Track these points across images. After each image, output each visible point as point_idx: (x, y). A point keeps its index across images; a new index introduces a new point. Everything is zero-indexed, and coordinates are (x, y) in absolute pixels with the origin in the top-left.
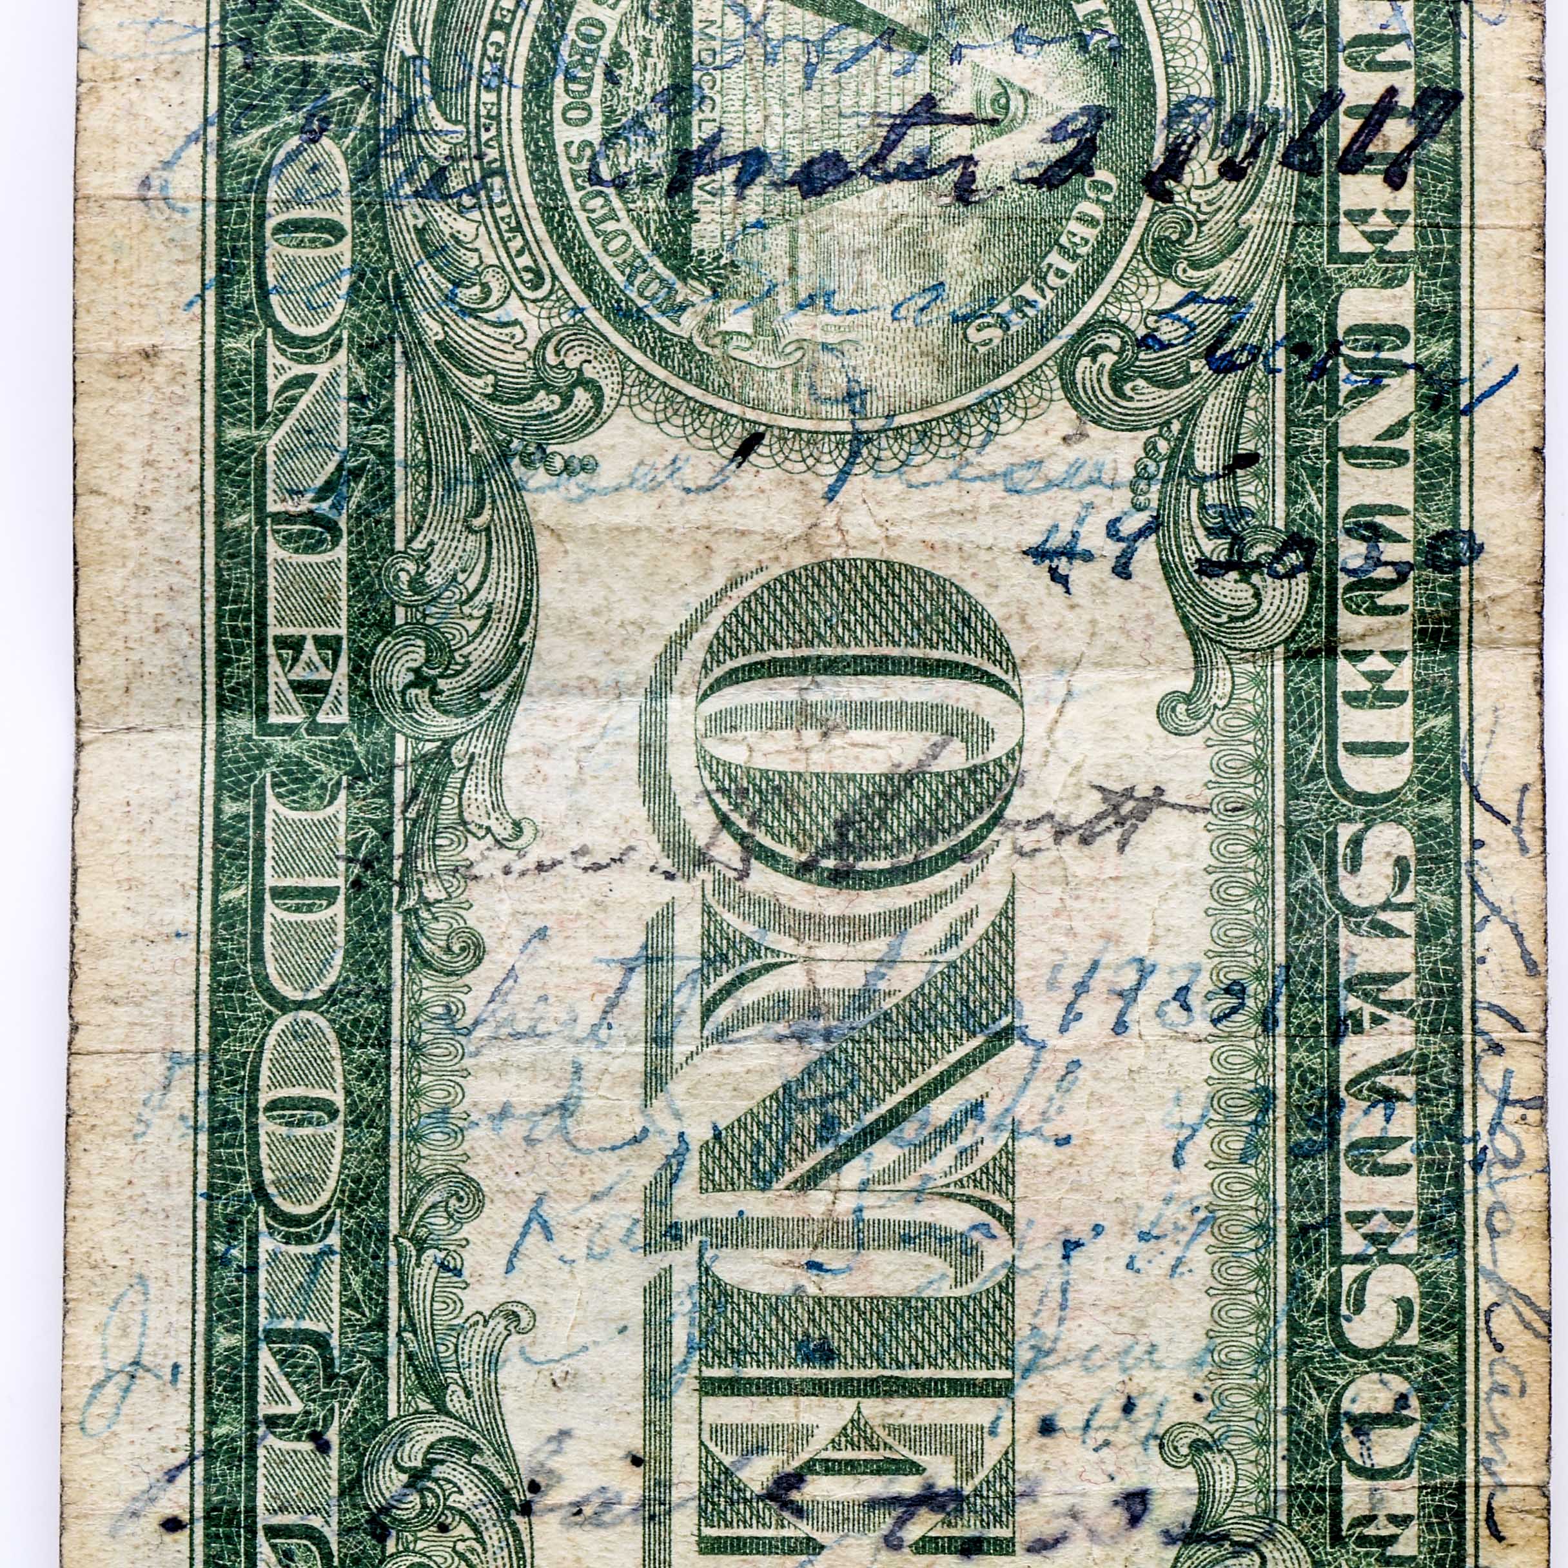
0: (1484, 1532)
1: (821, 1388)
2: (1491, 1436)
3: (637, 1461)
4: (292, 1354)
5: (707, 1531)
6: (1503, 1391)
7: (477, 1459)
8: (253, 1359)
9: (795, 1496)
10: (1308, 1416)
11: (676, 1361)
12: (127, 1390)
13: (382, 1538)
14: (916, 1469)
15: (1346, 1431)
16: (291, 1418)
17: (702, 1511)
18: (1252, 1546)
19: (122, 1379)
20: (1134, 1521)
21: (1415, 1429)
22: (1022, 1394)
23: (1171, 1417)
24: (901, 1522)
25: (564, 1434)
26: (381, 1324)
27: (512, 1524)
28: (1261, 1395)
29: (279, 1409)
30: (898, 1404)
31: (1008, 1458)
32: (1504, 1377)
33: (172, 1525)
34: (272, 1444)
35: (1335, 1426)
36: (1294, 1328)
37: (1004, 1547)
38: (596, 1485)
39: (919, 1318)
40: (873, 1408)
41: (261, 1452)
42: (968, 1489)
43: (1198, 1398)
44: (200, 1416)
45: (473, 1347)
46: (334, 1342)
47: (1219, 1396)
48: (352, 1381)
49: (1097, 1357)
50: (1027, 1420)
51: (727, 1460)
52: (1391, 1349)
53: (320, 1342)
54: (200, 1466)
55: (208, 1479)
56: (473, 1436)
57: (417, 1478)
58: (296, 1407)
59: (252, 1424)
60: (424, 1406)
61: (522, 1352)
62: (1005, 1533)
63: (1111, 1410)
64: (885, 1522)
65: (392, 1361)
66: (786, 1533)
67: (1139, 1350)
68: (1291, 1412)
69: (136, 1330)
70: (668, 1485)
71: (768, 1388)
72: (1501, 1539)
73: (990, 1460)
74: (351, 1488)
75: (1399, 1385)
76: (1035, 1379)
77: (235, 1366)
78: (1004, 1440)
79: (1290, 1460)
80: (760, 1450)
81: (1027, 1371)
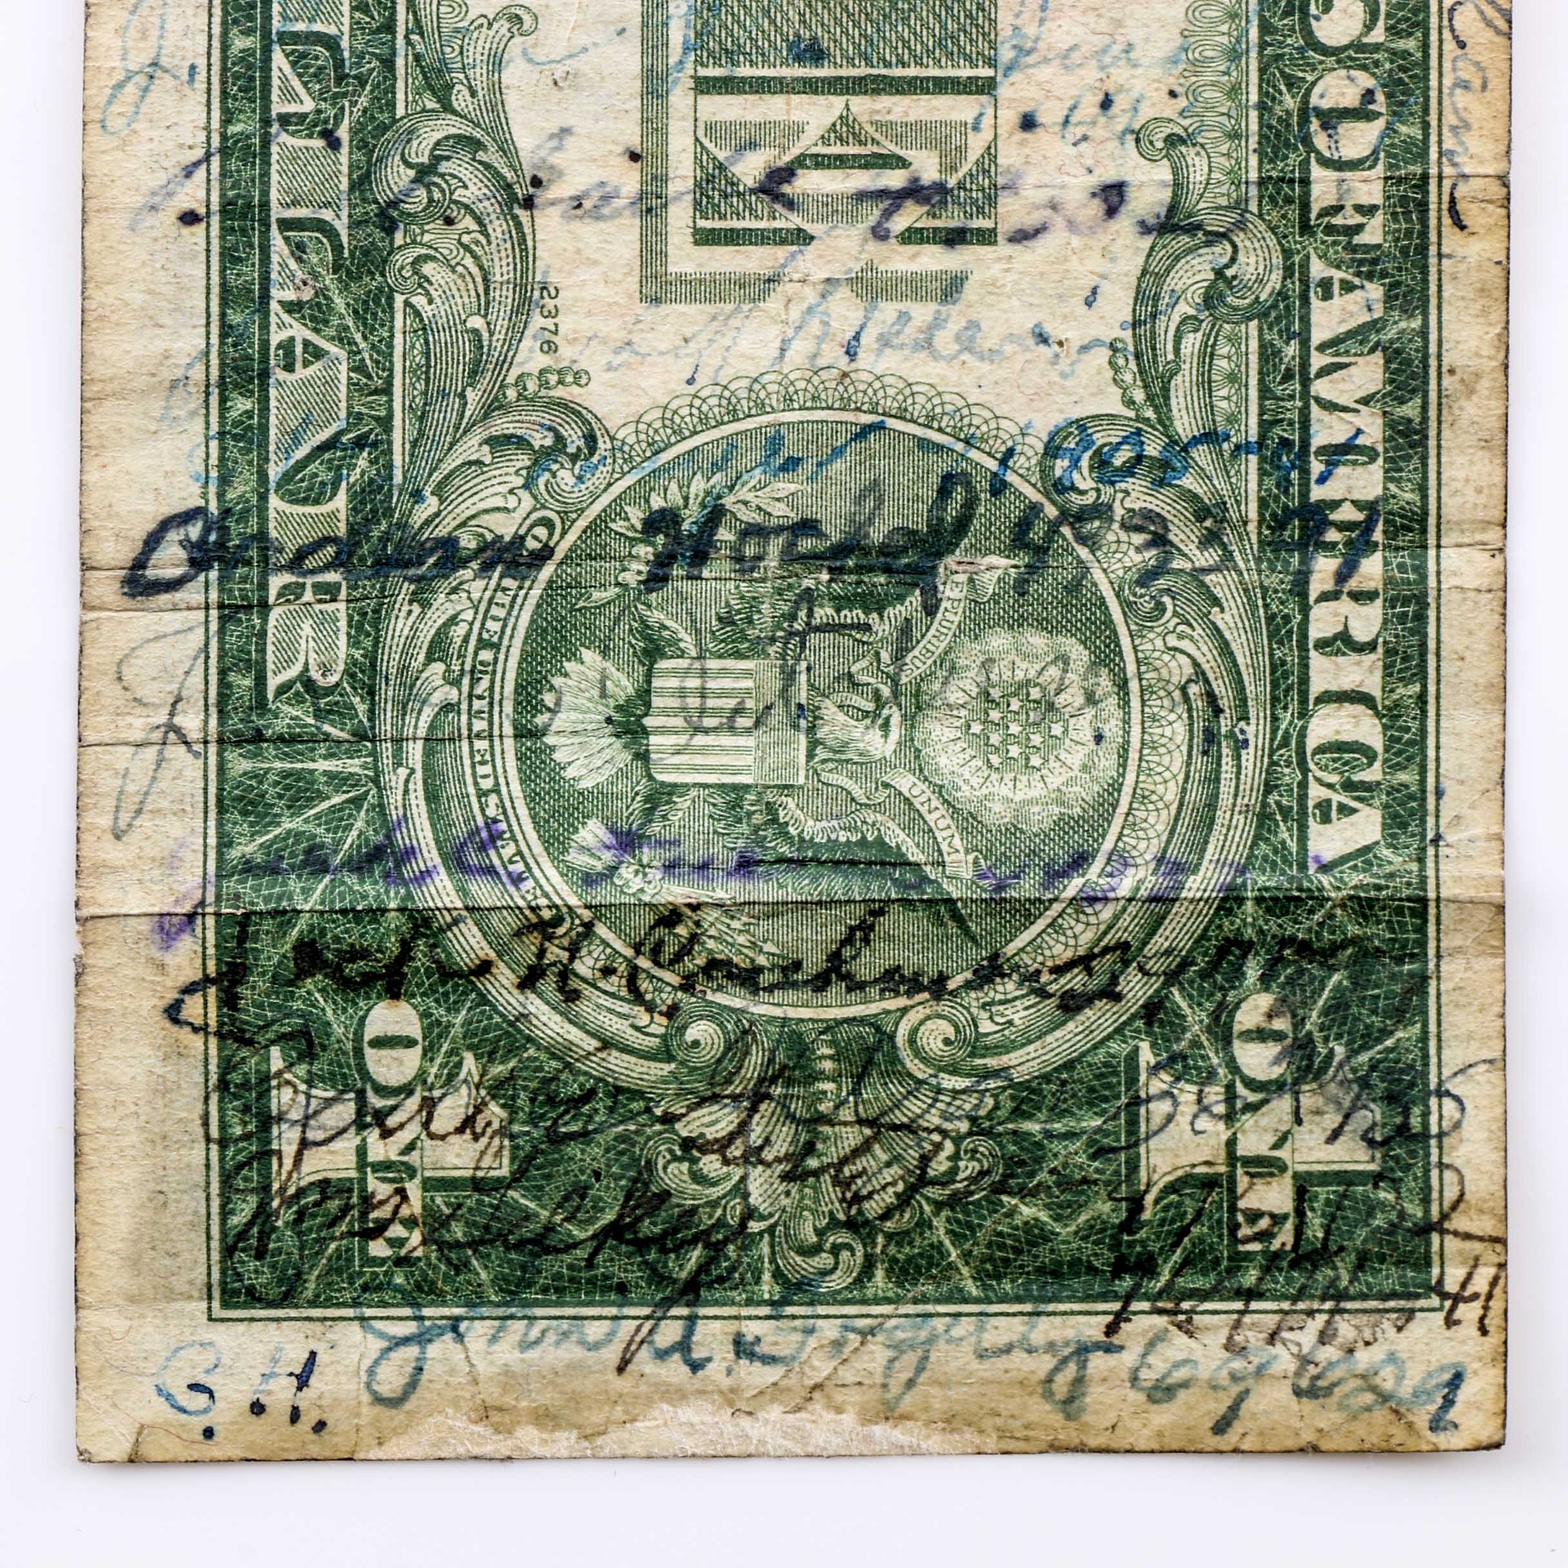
0: (1447, 221)
1: (811, 87)
2: (1454, 128)
3: (634, 157)
4: (304, 55)
5: (702, 223)
6: (1465, 86)
7: (481, 155)
8: (267, 60)
9: (786, 189)
10: (1278, 110)
11: (672, 61)
12: (146, 90)
13: (390, 230)
14: (903, 163)
15: (1315, 125)
16: (303, 117)
17: (697, 204)
18: (1224, 235)
19: (142, 80)
20: (1111, 212)
21: (1380, 123)
22: (1004, 91)
23: (1146, 113)
24: (888, 214)
25: (565, 131)
26: (389, 27)
27: (515, 218)
28: (1234, 91)
29: (292, 108)
30: (885, 102)
31: (991, 153)
32: (1466, 72)
33: (189, 218)
34: (284, 141)
35: (1304, 120)
36: (1265, 28)
37: (987, 237)
38: (596, 180)
39: (905, 20)
40: (861, 106)
41: (274, 149)
42: (952, 182)
43: (1173, 94)
44: (216, 115)
45: (478, 49)
46: (345, 43)
47: (1193, 93)
48: (362, 81)
49: (1076, 56)
50: (1009, 117)
51: (721, 155)
52: (1358, 46)
53: (331, 43)
54: (215, 162)
55: (224, 174)
56: (477, 134)
57: (424, 174)
58: (308, 105)
59: (266, 122)
60: (431, 104)
61: (525, 53)
62: (987, 224)
63: (1089, 106)
64: (872, 214)
65: (400, 62)
66: (777, 224)
67: (1116, 49)
68: (1262, 107)
69: (156, 33)
70: (664, 180)
71: (761, 86)
72: (1463, 228)
73: (974, 155)
74: (361, 183)
75: (1365, 80)
76: (1016, 76)
77: (250, 67)
78: (986, 135)
79: (1261, 153)
80: (753, 145)
81: (1009, 69)
